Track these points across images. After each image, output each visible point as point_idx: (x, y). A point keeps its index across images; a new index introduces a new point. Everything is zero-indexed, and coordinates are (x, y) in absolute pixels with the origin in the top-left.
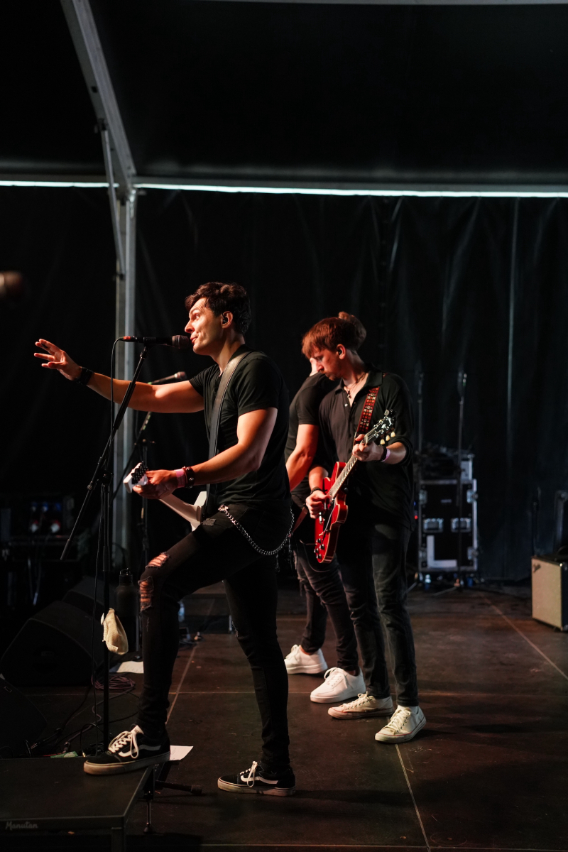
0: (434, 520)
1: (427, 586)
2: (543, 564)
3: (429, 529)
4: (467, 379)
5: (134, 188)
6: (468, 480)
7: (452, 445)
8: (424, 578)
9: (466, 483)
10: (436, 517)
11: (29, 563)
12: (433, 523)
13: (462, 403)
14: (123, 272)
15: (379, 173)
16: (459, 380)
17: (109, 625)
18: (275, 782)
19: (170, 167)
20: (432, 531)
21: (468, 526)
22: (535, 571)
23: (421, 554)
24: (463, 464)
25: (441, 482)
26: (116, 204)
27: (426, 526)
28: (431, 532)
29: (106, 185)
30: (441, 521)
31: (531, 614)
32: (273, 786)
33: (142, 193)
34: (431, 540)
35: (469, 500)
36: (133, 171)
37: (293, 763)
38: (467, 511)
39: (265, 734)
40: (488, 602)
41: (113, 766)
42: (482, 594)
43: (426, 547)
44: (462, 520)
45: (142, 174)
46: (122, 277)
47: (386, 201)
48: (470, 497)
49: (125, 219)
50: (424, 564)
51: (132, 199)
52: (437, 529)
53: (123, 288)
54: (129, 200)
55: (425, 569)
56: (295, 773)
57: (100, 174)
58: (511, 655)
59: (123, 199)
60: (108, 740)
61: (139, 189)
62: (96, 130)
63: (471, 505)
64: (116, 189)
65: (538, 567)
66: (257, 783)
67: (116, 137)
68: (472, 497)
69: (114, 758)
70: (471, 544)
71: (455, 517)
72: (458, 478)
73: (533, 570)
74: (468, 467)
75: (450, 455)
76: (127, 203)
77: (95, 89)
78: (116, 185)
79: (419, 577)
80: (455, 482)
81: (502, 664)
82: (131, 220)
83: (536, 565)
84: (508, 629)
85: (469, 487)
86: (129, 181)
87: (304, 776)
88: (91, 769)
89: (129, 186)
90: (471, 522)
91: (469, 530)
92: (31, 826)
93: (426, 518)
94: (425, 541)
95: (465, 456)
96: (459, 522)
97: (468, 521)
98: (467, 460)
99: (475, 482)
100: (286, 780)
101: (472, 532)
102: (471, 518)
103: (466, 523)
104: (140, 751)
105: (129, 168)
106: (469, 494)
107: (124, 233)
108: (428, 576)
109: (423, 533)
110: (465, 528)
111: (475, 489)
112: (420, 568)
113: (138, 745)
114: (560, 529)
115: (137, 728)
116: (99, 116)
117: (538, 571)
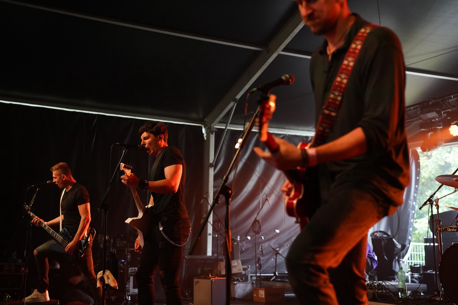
0: (133, 268)
1: (129, 302)
2: (200, 280)
3: (131, 273)
8: (128, 297)
10: (134, 267)
12: (133, 270)
22: (195, 285)
23: (127, 286)
27: (130, 272)
28: (132, 274)
34: (132, 278)
43: (129, 282)
47: (90, 116)
50: (128, 291)
55: (129, 294)
65: (198, 282)
79: (126, 298)
83: (197, 281)
93: (130, 267)
94: (129, 279)
108: (130, 297)
109: (128, 275)
112: (127, 293)
117: (197, 284)
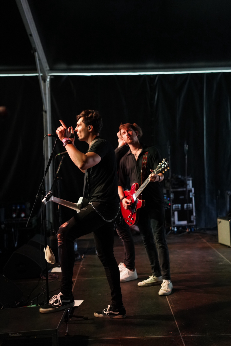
1: (175, 232)
2: (222, 221)
3: (175, 209)
4: (188, 147)
5: (49, 75)
6: (190, 188)
7: (183, 175)
8: (174, 229)
9: (189, 189)
10: (178, 204)
11: (13, 230)
12: (177, 206)
13: (186, 157)
14: (46, 110)
15: (149, 65)
16: (185, 148)
17: (47, 252)
18: (118, 313)
19: (63, 66)
20: (176, 210)
21: (191, 207)
23: (172, 219)
24: (188, 182)
25: (179, 190)
26: (42, 82)
29: (37, 74)
30: (180, 205)
31: (217, 241)
32: (117, 315)
33: (52, 77)
34: (176, 213)
35: (191, 196)
36: (48, 68)
37: (125, 305)
38: (190, 201)
39: (112, 294)
40: (200, 237)
41: (51, 309)
42: (198, 234)
43: (174, 216)
44: (188, 204)
45: (52, 69)
46: (46, 112)
47: (152, 77)
48: (191, 195)
49: (46, 88)
50: (174, 223)
51: (48, 80)
52: (178, 208)
53: (46, 116)
54: (47, 80)
55: (174, 225)
56: (126, 309)
57: (35, 70)
58: (211, 258)
59: (44, 80)
60: (49, 299)
61: (51, 76)
62: (32, 52)
63: (192, 199)
64: (42, 76)
65: (220, 222)
66: (110, 314)
67: (40, 55)
68: (192, 195)
69: (52, 306)
70: (192, 214)
71: (185, 203)
72: (186, 187)
73: (218, 223)
74: (190, 183)
75: (182, 178)
76: (46, 82)
77: (31, 35)
78: (41, 74)
79: (172, 228)
80: (185, 189)
81: (207, 261)
82: (48, 88)
84: (209, 248)
85: (191, 191)
86: (46, 73)
87: (129, 310)
88: (43, 311)
89: (47, 74)
90: (192, 205)
91: (191, 208)
92: (19, 335)
93: (174, 204)
94: (174, 214)
95: (188, 179)
96: (187, 206)
97: (191, 205)
98: (189, 180)
99: (193, 189)
100: (122, 312)
101: (192, 209)
102: (192, 203)
103: (190, 206)
104: (62, 303)
105: (46, 67)
106: (191, 194)
107: (45, 94)
109: (173, 210)
110: (190, 208)
111: (193, 191)
112: (172, 225)
113: (61, 300)
114: (228, 206)
115: (60, 293)
116: (33, 46)
117: (220, 224)
